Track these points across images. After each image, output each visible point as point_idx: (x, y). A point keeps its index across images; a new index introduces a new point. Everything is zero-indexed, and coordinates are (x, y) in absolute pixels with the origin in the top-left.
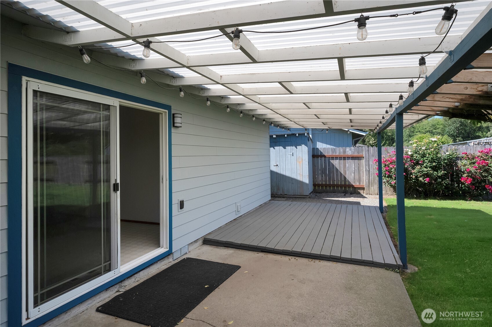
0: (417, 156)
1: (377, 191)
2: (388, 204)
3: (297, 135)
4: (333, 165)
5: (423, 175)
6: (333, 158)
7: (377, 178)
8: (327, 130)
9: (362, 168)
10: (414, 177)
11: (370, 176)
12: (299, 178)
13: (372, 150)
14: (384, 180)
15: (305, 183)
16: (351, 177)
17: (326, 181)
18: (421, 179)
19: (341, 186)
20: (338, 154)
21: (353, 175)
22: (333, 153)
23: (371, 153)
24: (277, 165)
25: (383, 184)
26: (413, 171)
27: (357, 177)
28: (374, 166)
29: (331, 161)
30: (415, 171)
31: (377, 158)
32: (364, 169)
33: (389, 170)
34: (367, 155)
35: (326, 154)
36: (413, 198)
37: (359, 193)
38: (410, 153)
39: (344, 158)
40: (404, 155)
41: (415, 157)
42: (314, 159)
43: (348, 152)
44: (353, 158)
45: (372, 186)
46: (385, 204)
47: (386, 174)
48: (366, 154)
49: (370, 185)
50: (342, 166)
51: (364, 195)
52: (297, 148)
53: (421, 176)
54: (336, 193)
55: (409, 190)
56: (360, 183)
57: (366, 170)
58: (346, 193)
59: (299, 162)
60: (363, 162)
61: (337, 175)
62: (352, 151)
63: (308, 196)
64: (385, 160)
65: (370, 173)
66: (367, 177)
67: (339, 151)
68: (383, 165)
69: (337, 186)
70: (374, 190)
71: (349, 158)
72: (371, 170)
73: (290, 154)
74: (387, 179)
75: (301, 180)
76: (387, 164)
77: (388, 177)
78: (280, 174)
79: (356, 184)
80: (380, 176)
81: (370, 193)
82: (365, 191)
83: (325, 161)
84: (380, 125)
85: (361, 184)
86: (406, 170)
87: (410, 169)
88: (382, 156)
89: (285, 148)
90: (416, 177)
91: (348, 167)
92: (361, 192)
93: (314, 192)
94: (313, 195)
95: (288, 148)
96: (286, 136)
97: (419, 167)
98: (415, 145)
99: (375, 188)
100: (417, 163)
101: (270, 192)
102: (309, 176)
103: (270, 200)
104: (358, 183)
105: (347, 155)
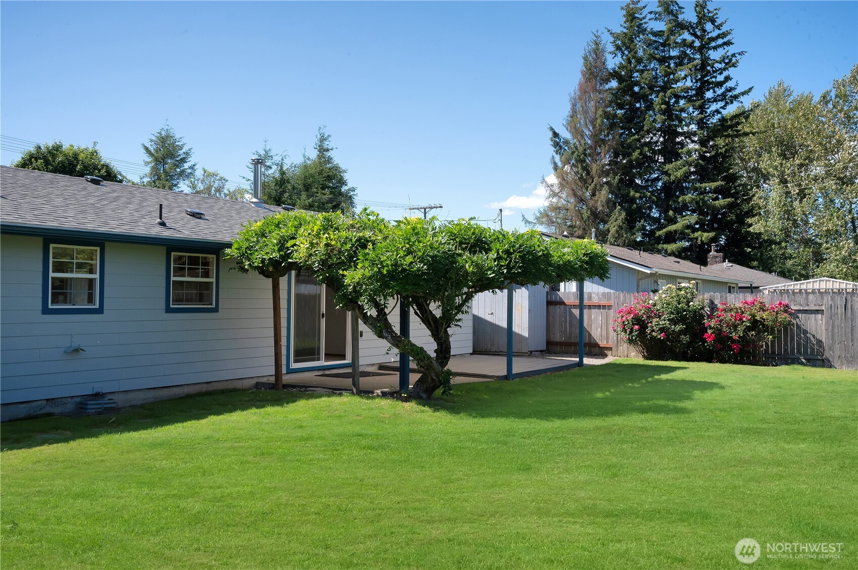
4: (575, 316)
6: (575, 306)
9: (610, 321)
10: (649, 332)
13: (621, 296)
14: (620, 335)
15: (524, 337)
16: (597, 334)
18: (654, 334)
19: (585, 345)
21: (599, 329)
23: (620, 301)
24: (492, 314)
27: (604, 333)
29: (573, 311)
30: (652, 324)
35: (567, 301)
37: (605, 354)
42: (549, 306)
43: (594, 298)
44: (601, 307)
48: (615, 302)
49: (619, 345)
50: (586, 317)
53: (657, 330)
54: (576, 355)
59: (518, 310)
60: (612, 311)
62: (599, 298)
63: (527, 353)
70: (624, 351)
71: (595, 307)
75: (520, 333)
78: (496, 325)
79: (603, 343)
81: (619, 354)
82: (611, 351)
83: (565, 309)
85: (609, 343)
90: (652, 332)
91: (594, 319)
92: (607, 352)
93: (548, 351)
94: (539, 354)
97: (657, 320)
99: (625, 348)
100: (658, 315)
101: (470, 344)
102: (531, 328)
103: (471, 354)
104: (605, 342)
105: (593, 303)
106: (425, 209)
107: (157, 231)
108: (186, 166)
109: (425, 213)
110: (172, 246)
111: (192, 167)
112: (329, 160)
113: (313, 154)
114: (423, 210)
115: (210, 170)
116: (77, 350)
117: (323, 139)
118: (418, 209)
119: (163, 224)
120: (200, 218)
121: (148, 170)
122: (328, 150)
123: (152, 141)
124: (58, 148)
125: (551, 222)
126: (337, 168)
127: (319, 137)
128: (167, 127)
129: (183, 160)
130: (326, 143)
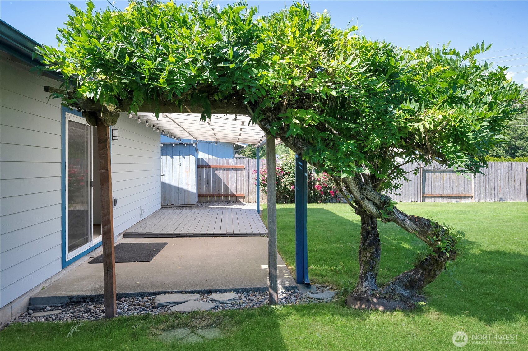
0: (286, 168)
1: (255, 199)
2: (264, 208)
3: (185, 145)
4: (217, 176)
5: (289, 184)
6: (217, 169)
7: (255, 187)
8: (216, 143)
9: (243, 179)
10: (283, 185)
11: (250, 185)
12: (186, 188)
13: (251, 162)
14: (261, 189)
15: (192, 192)
16: (233, 188)
17: (210, 191)
18: (288, 187)
19: (224, 196)
20: (221, 165)
21: (235, 184)
22: (218, 163)
23: (250, 165)
24: (164, 175)
25: (260, 192)
26: (282, 180)
27: (238, 187)
28: (253, 176)
29: (216, 171)
30: (284, 180)
31: (256, 170)
32: (244, 179)
33: (265, 179)
34: (248, 166)
35: (210, 165)
36: (282, 203)
37: (240, 202)
38: (281, 165)
39: (228, 169)
40: (276, 167)
41: (284, 169)
42: (199, 169)
43: (231, 163)
44: (236, 169)
45: (251, 195)
46: (261, 208)
47: (262, 183)
48: (246, 165)
49: (250, 194)
50: (225, 176)
51: (244, 203)
52: (184, 158)
53: (288, 185)
54: (220, 203)
55: (280, 197)
57: (246, 180)
58: (228, 202)
59: (187, 172)
60: (244, 172)
61: (221, 185)
62: (234, 163)
63: (195, 204)
64: (262, 171)
65: (250, 183)
66: (247, 186)
67: (223, 162)
68: (260, 175)
69: (221, 196)
70: (253, 199)
71: (232, 169)
72: (250, 180)
73: (177, 163)
74: (264, 187)
75: (189, 189)
76: (264, 174)
77: (264, 186)
78: (167, 184)
79: (238, 193)
80: (258, 185)
81: (250, 201)
82: (245, 200)
83: (209, 171)
84: (261, 142)
85: (242, 193)
86: (278, 180)
87: (281, 178)
88: (260, 167)
89: (172, 158)
90: (285, 185)
91: (231, 178)
92: (242, 200)
93: (199, 202)
94: (199, 205)
95: (176, 158)
96: (174, 145)
97: (286, 177)
98: (285, 158)
99: (254, 196)
100: (286, 174)
101: (160, 201)
103: (160, 209)
104: (239, 193)
105: (230, 166)
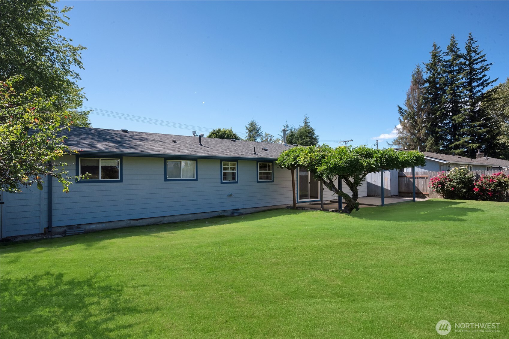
4: (411, 182)
5: (451, 187)
9: (427, 183)
10: (446, 187)
12: (386, 188)
13: (432, 173)
15: (389, 190)
16: (421, 189)
21: (422, 187)
24: (375, 181)
26: (446, 185)
27: (425, 188)
29: (410, 179)
30: (448, 184)
35: (407, 175)
39: (418, 178)
41: (450, 177)
42: (399, 178)
43: (420, 174)
44: (422, 177)
45: (433, 193)
48: (429, 175)
50: (416, 182)
51: (428, 198)
56: (426, 192)
59: (386, 179)
60: (428, 179)
62: (422, 174)
63: (390, 196)
70: (434, 196)
71: (420, 178)
78: (378, 186)
79: (424, 192)
81: (432, 197)
82: (428, 196)
83: (406, 179)
91: (420, 183)
92: (426, 196)
101: (366, 193)
102: (392, 186)
103: (366, 197)
105: (419, 176)
106: (346, 142)
107: (254, 156)
108: (259, 132)
109: (346, 143)
110: (258, 160)
111: (261, 133)
112: (309, 126)
113: (303, 125)
114: (345, 142)
115: (268, 133)
116: (231, 195)
117: (306, 119)
118: (343, 142)
119: (255, 153)
120: (267, 151)
121: (247, 135)
122: (308, 123)
123: (248, 125)
124: (220, 130)
125: (399, 144)
126: (311, 129)
127: (305, 118)
128: (253, 120)
129: (258, 131)
130: (307, 120)
